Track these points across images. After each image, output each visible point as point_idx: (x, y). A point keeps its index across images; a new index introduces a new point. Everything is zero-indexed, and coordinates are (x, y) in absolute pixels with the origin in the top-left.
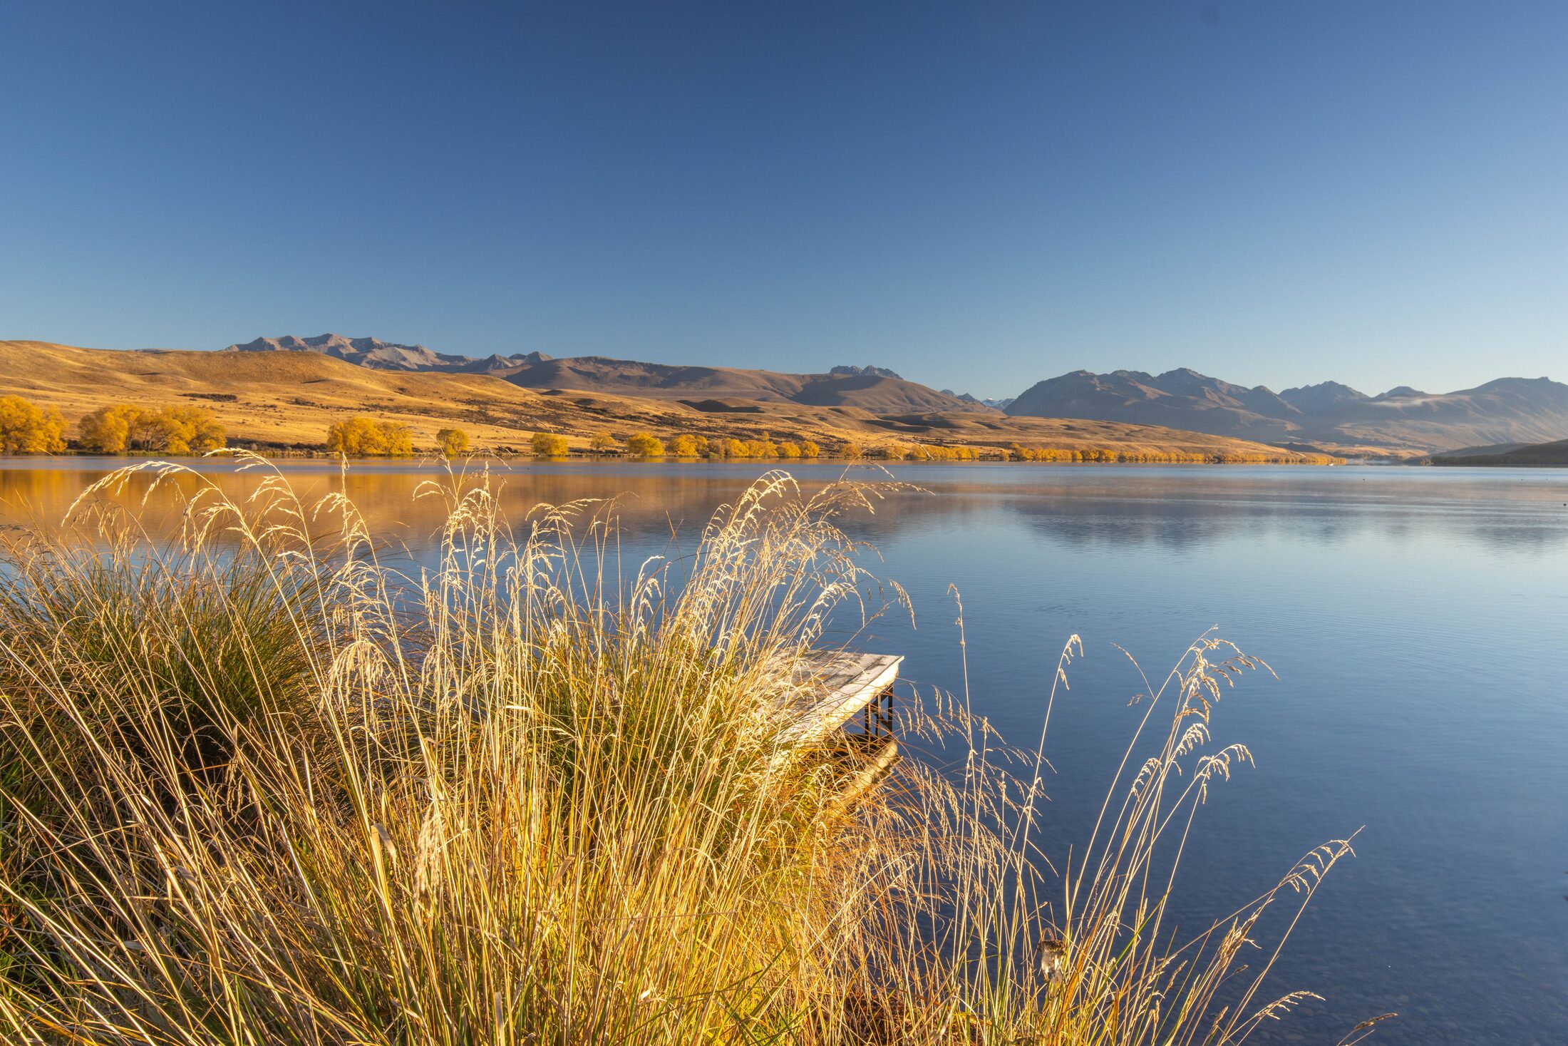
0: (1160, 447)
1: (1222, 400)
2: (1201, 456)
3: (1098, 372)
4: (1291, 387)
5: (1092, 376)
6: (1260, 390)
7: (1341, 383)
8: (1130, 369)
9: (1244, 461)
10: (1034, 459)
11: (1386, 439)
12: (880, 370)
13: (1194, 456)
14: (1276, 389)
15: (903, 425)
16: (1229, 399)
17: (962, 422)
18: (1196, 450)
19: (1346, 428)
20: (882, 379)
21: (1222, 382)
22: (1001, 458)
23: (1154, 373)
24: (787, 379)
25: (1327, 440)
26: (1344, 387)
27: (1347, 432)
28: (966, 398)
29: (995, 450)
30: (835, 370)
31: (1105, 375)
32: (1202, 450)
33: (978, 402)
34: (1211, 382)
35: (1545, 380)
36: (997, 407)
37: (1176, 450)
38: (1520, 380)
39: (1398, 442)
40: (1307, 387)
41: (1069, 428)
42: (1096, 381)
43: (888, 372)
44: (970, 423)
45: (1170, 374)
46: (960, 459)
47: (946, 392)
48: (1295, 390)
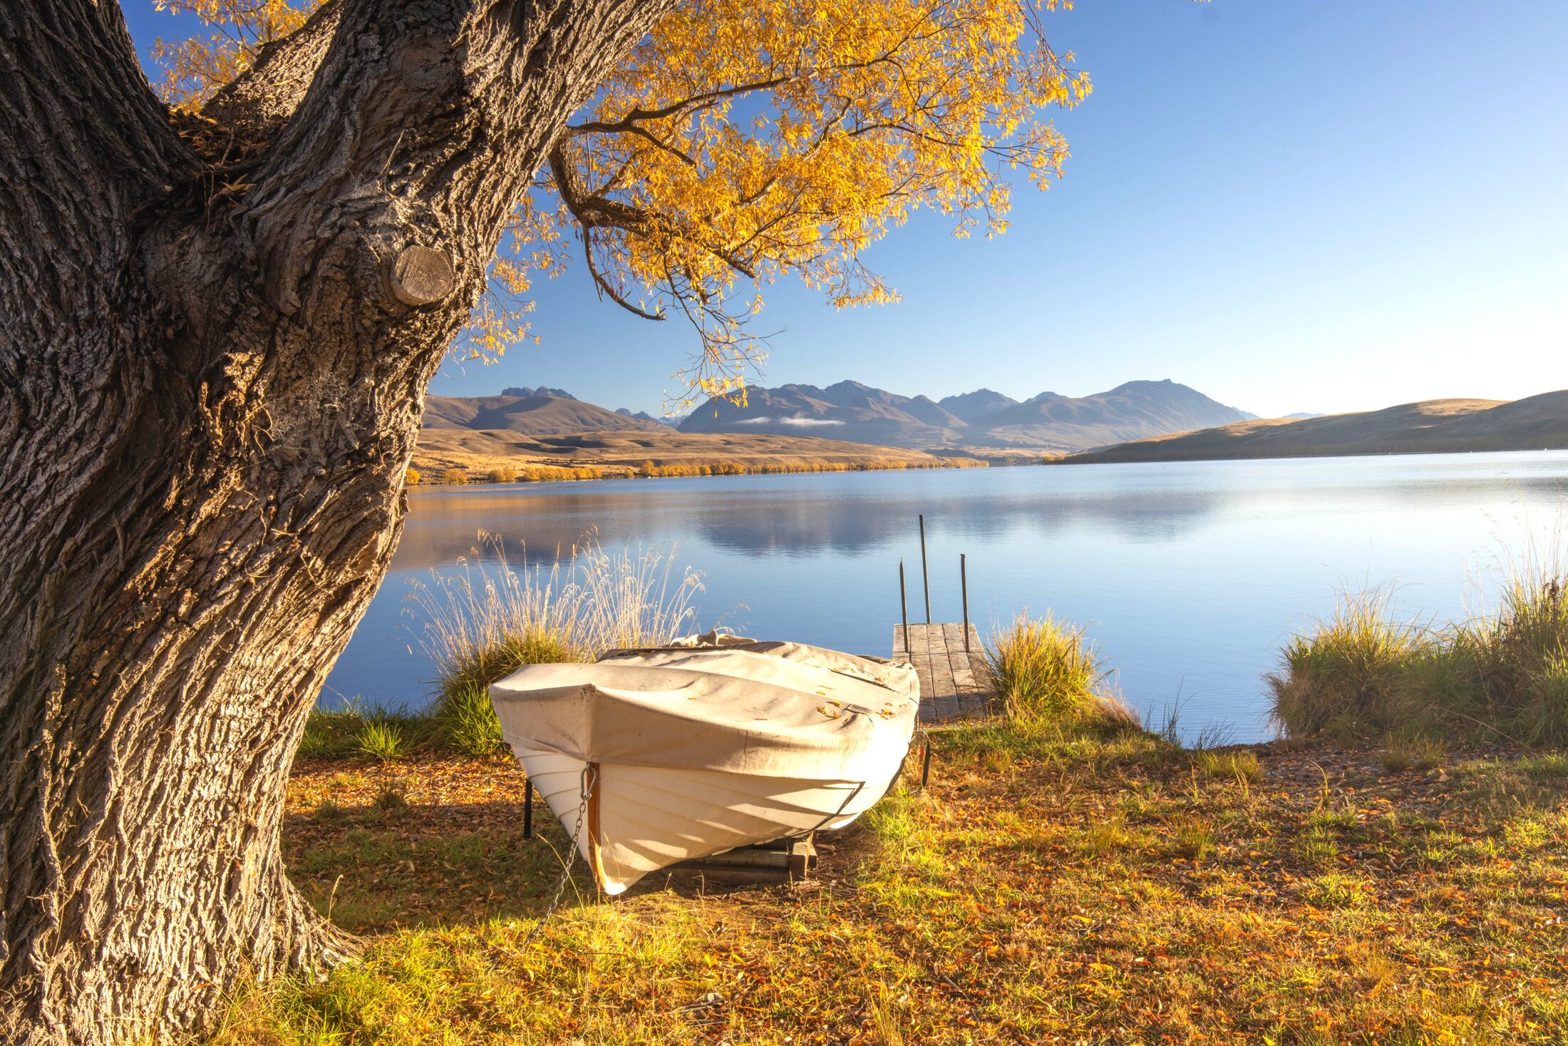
0: (804, 459)
1: (885, 409)
2: (843, 465)
3: (768, 387)
4: (949, 395)
5: (763, 390)
6: (920, 400)
7: (993, 390)
8: (798, 383)
9: (885, 468)
10: (660, 475)
11: (1034, 441)
12: (552, 390)
13: (836, 465)
14: (936, 398)
15: (550, 446)
16: (893, 409)
17: (615, 441)
18: (840, 460)
19: (998, 432)
20: (548, 400)
21: (885, 393)
22: (626, 476)
23: (822, 386)
24: (458, 404)
25: (980, 444)
26: (996, 394)
27: (998, 436)
28: (642, 416)
29: (622, 469)
30: (506, 392)
31: (775, 390)
32: (847, 460)
33: (653, 420)
34: (875, 393)
35: (1168, 382)
36: (672, 425)
37: (819, 460)
38: (1147, 382)
39: (1044, 443)
40: (964, 395)
41: (728, 443)
42: (767, 395)
43: (560, 393)
44: (624, 442)
45: (837, 386)
46: (578, 478)
47: (622, 411)
48: (953, 398)
